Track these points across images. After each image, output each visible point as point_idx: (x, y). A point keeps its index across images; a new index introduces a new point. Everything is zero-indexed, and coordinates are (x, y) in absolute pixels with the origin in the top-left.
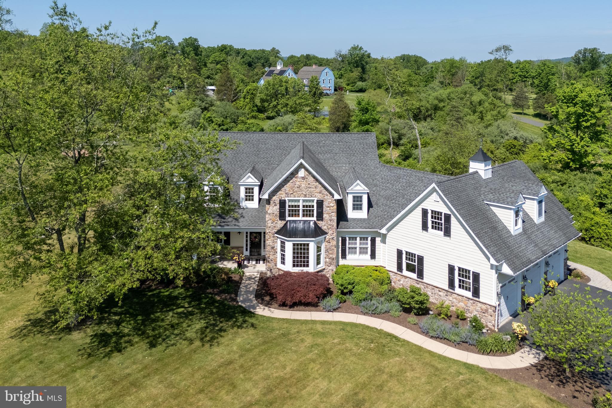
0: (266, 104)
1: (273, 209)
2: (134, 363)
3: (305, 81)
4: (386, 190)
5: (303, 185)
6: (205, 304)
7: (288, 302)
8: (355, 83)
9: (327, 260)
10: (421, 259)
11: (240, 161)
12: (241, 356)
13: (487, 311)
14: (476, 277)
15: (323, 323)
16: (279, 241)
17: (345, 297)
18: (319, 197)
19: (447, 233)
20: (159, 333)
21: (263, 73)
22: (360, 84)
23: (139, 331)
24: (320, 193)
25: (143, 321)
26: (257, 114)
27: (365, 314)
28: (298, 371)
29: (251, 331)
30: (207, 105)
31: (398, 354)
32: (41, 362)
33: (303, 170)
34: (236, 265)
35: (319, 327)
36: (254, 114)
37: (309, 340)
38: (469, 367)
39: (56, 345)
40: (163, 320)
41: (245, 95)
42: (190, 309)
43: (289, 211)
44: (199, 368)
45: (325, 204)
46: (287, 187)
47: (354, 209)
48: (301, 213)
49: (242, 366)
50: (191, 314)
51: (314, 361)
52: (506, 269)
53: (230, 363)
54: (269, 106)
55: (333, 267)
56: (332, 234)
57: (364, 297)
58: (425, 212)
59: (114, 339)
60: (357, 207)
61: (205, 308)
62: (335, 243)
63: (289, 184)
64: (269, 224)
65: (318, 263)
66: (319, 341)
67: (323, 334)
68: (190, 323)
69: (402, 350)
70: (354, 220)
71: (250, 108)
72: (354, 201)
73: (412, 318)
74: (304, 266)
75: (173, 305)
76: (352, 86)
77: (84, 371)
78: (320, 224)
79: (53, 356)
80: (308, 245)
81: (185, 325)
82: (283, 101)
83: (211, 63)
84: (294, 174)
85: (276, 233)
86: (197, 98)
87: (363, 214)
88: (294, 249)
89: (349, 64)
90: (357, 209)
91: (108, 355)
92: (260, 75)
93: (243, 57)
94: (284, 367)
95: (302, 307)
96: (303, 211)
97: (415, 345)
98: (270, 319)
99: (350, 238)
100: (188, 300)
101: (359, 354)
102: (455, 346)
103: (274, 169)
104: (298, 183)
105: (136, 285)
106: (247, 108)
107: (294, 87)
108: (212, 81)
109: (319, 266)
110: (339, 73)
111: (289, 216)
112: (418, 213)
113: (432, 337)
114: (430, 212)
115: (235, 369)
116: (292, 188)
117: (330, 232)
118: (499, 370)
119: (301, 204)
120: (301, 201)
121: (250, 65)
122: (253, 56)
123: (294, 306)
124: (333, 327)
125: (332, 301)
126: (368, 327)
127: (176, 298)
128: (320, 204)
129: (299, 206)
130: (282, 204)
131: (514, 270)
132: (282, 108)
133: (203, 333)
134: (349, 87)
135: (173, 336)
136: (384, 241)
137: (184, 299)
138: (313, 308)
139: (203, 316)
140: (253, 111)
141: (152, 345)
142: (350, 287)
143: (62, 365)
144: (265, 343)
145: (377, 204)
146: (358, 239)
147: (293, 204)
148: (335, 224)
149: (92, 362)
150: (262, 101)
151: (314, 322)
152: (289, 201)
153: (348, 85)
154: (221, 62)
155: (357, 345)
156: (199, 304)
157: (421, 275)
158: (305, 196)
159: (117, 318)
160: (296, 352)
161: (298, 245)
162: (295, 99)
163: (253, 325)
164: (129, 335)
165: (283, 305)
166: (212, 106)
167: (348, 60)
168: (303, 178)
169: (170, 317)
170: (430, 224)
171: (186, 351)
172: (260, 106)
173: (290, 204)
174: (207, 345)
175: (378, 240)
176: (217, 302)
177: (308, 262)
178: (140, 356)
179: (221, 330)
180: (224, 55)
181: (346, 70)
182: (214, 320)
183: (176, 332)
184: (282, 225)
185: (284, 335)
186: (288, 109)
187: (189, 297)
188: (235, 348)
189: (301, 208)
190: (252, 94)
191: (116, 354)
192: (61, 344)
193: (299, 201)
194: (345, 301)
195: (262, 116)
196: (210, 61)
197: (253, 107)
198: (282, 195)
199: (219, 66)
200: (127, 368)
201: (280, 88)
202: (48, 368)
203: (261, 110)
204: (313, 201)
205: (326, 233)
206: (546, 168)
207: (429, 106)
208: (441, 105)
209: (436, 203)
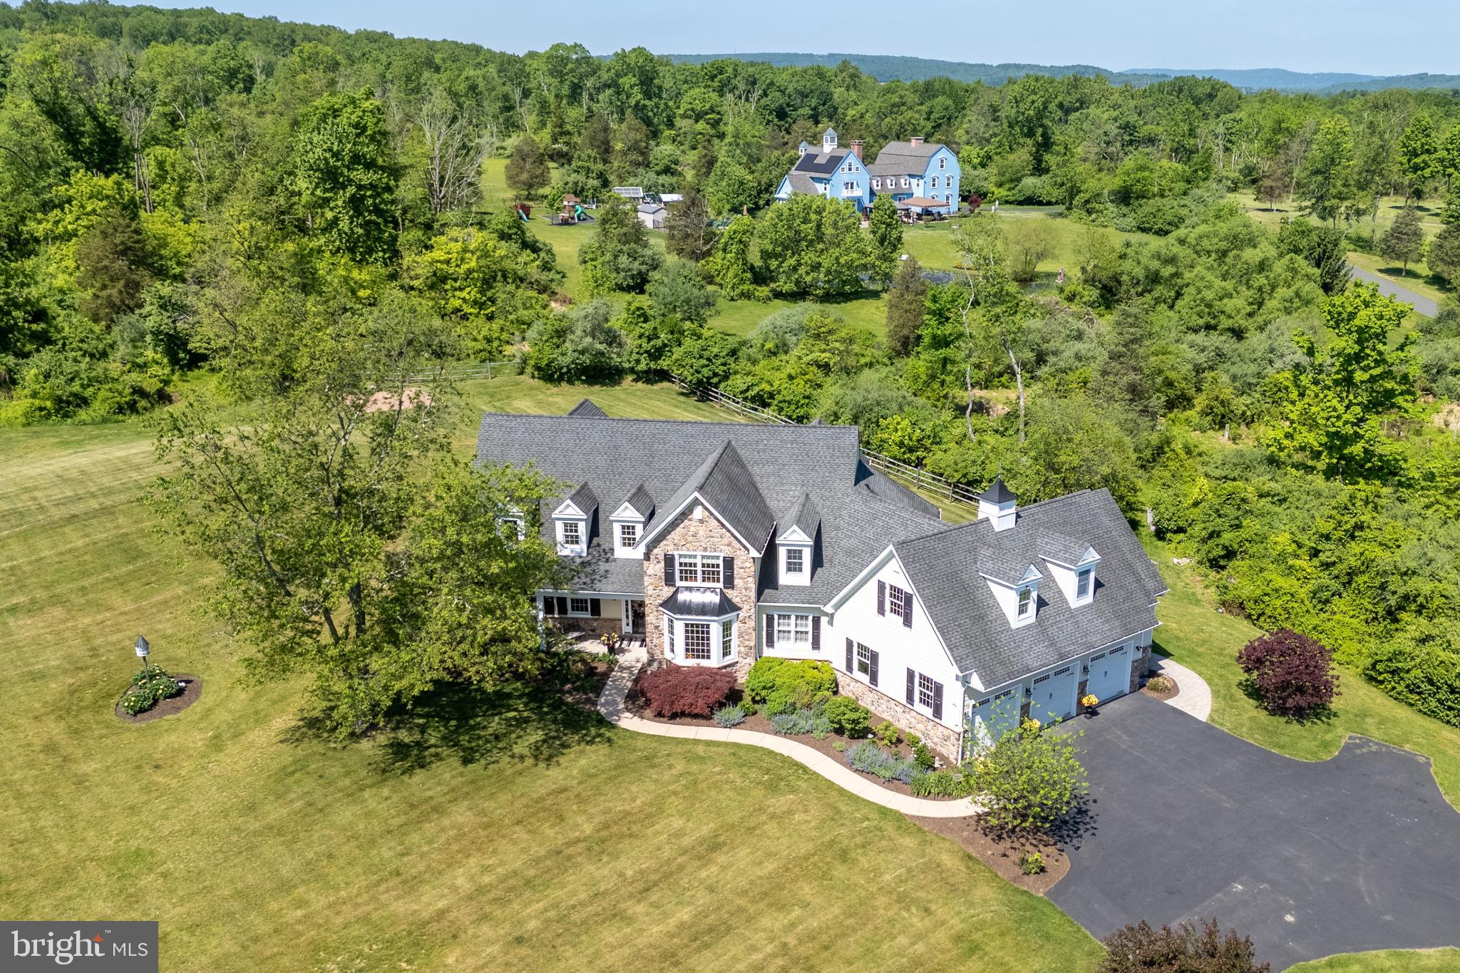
0: (774, 264)
1: (655, 569)
2: (439, 784)
3: (888, 182)
4: (850, 537)
5: (701, 533)
6: (549, 706)
7: (666, 712)
8: (1019, 180)
9: (742, 649)
10: (874, 657)
11: (620, 474)
12: (580, 783)
13: (949, 737)
14: (939, 689)
15: (709, 743)
16: (666, 617)
17: (757, 707)
18: (726, 552)
19: (908, 622)
20: (478, 746)
21: (792, 162)
22: (1030, 183)
23: (450, 740)
24: (729, 545)
25: (458, 727)
26: (752, 287)
27: (777, 733)
28: (651, 805)
29: (603, 749)
30: (644, 268)
31: (793, 790)
32: (321, 777)
33: (700, 508)
34: (605, 650)
35: (700, 750)
36: (745, 287)
37: (680, 766)
38: (884, 812)
39: (339, 755)
40: (485, 728)
41: (726, 244)
42: (525, 714)
43: (681, 571)
44: (522, 795)
45: (737, 564)
46: (676, 534)
47: (789, 570)
48: (699, 575)
49: (578, 796)
50: (527, 721)
51: (675, 793)
52: (976, 683)
53: (565, 790)
54: (779, 266)
55: (751, 660)
56: (747, 610)
57: (781, 708)
58: (881, 586)
59: (415, 752)
60: (794, 567)
61: (547, 713)
62: (752, 624)
63: (679, 530)
64: (650, 590)
65: (726, 653)
66: (694, 768)
67: (702, 759)
68: (522, 733)
69: (804, 785)
70: (788, 587)
71: (736, 276)
72: (789, 557)
73: (840, 743)
74: (703, 657)
75: (502, 706)
76: (1009, 190)
77: (374, 790)
78: (730, 593)
79: (335, 770)
80: (708, 626)
81: (513, 736)
82: (809, 257)
83: (684, 116)
84: (685, 515)
85: (661, 605)
86: (621, 251)
87: (802, 579)
88: (687, 631)
89: (1011, 126)
90: (795, 570)
91: (409, 771)
92: (786, 167)
93: (765, 94)
94: (634, 800)
95: (689, 720)
96: (704, 572)
97: (826, 780)
98: (635, 735)
99: (780, 616)
100: (524, 700)
101: (742, 789)
102: (882, 785)
103: (674, 490)
104: (692, 529)
105: (429, 687)
106: (730, 274)
107: (835, 224)
108: (674, 180)
109: (727, 658)
110: (982, 153)
111: (681, 579)
112: (872, 586)
113: (856, 771)
114: (888, 587)
115: (568, 799)
116: (684, 536)
117: (746, 607)
118: (925, 818)
119: (699, 561)
120: (699, 558)
121: (781, 114)
122: (790, 90)
123: (674, 717)
124: (721, 750)
125: (734, 713)
126: (771, 752)
127: (509, 696)
128: (729, 563)
129: (695, 565)
130: (669, 560)
131: (987, 683)
132: (808, 274)
133: (537, 749)
134: (1002, 192)
135: (495, 751)
136: (831, 623)
137: (520, 697)
138: (704, 722)
139: (541, 725)
140: (742, 281)
141: (466, 761)
142: (764, 693)
143: (347, 782)
144: (618, 767)
145: (831, 561)
146: (793, 617)
147: (687, 560)
148: (753, 594)
149: (385, 780)
150: (766, 255)
151: (696, 742)
152: (680, 556)
153: (1000, 185)
154: (707, 113)
155: (744, 775)
156: (540, 708)
157: (874, 680)
158: (705, 549)
159: (421, 721)
160: (656, 781)
161: (692, 625)
162: (836, 252)
163: (609, 740)
164: (435, 746)
165: (659, 715)
166: (655, 268)
167: (1007, 117)
168: (701, 521)
169: (495, 724)
170: (888, 606)
171: (509, 772)
172: (761, 268)
173: (683, 560)
174: (542, 765)
175: (824, 620)
176: (567, 704)
177: (708, 651)
178: (447, 776)
179: (564, 746)
180: (714, 96)
181: (1000, 145)
182: (557, 731)
183: (500, 745)
184: (670, 594)
185: (647, 758)
186: (822, 276)
187: (528, 694)
188: (575, 772)
189: (699, 568)
190: (740, 242)
191: (418, 771)
192: (345, 754)
193: (695, 557)
194: (755, 713)
195: (764, 291)
196: (681, 111)
197: (744, 271)
198: (666, 547)
199: (701, 126)
200: (429, 789)
201: (803, 227)
202: (330, 784)
203: (760, 277)
204: (718, 558)
205: (739, 609)
206: (1273, 461)
207: (1139, 272)
208: (1167, 271)
209: (895, 575)
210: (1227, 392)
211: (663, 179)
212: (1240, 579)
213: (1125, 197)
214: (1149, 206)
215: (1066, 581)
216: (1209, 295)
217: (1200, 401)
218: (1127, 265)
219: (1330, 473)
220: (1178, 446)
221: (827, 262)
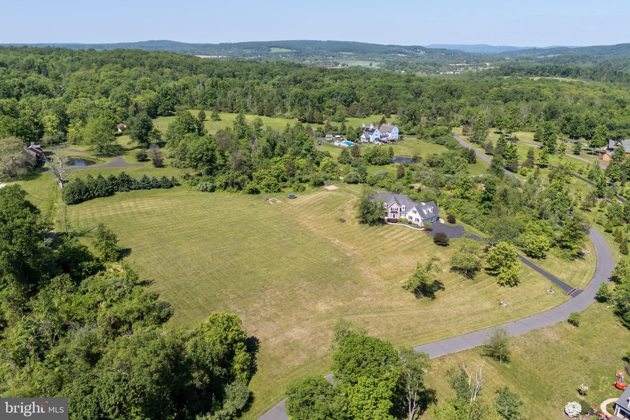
1: (390, 209)
3: (384, 133)
4: (410, 206)
7: (391, 222)
8: (410, 129)
10: (412, 217)
13: (420, 224)
14: (419, 220)
18: (397, 207)
19: (416, 214)
22: (412, 130)
29: (386, 225)
37: (394, 227)
41: (364, 156)
50: (379, 223)
52: (422, 219)
55: (399, 218)
56: (399, 213)
57: (402, 222)
58: (413, 210)
67: (396, 226)
69: (406, 228)
72: (403, 208)
73: (409, 224)
74: (395, 217)
76: (408, 131)
78: (397, 211)
80: (395, 214)
83: (327, 107)
84: (393, 204)
85: (390, 212)
87: (404, 210)
88: (393, 215)
97: (408, 227)
102: (413, 227)
109: (397, 217)
110: (401, 122)
118: (418, 230)
119: (394, 208)
122: (347, 94)
124: (398, 225)
125: (398, 222)
126: (403, 225)
133: (379, 226)
134: (406, 132)
136: (407, 214)
138: (395, 223)
144: (388, 227)
145: (408, 208)
146: (403, 214)
153: (406, 130)
155: (400, 227)
160: (391, 228)
170: (414, 212)
172: (369, 160)
182: (382, 224)
188: (384, 228)
194: (400, 222)
195: (370, 164)
206: (454, 197)
207: (436, 161)
208: (441, 161)
209: (415, 209)
210: (450, 185)
211: (335, 132)
212: (448, 211)
213: (433, 136)
214: (439, 138)
215: (430, 210)
216: (449, 166)
217: (446, 186)
218: (434, 160)
219: (461, 198)
220: (442, 194)
221: (381, 159)
